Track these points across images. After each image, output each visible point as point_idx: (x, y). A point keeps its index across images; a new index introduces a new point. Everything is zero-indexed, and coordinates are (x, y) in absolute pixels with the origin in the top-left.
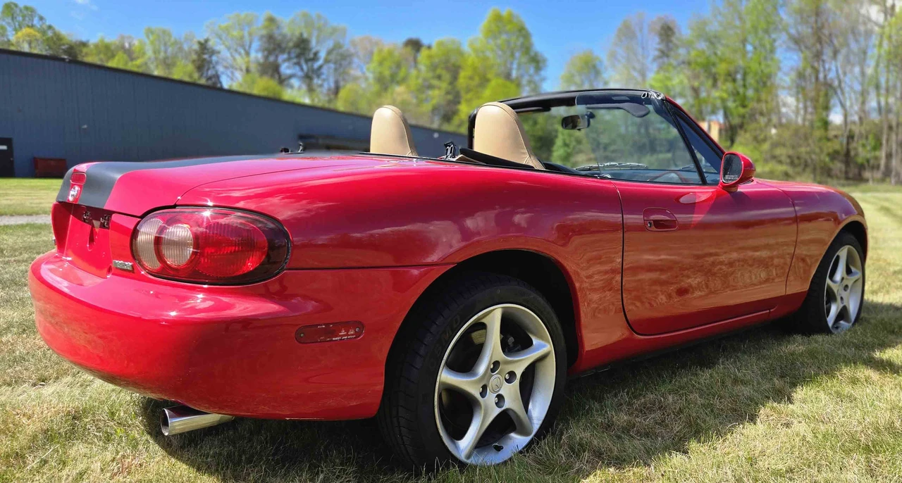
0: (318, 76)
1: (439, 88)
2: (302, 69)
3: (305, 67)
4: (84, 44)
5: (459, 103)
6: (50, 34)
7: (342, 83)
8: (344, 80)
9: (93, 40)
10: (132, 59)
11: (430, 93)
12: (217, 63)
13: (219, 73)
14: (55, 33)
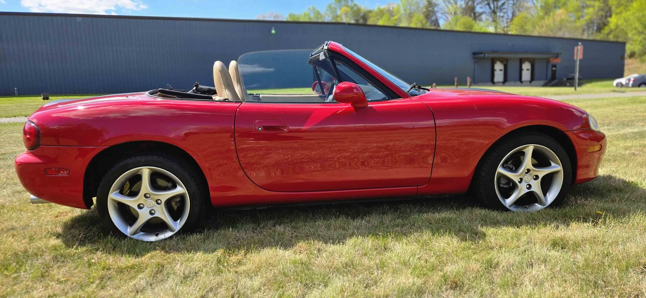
0: (501, 11)
1: (593, 6)
2: (490, 8)
3: (492, 6)
4: (370, 12)
5: (610, 16)
6: (355, 8)
7: (517, 13)
8: (519, 10)
9: (375, 8)
10: (393, 16)
11: (586, 11)
12: (437, 12)
13: (438, 18)
14: (357, 8)
